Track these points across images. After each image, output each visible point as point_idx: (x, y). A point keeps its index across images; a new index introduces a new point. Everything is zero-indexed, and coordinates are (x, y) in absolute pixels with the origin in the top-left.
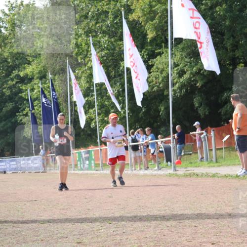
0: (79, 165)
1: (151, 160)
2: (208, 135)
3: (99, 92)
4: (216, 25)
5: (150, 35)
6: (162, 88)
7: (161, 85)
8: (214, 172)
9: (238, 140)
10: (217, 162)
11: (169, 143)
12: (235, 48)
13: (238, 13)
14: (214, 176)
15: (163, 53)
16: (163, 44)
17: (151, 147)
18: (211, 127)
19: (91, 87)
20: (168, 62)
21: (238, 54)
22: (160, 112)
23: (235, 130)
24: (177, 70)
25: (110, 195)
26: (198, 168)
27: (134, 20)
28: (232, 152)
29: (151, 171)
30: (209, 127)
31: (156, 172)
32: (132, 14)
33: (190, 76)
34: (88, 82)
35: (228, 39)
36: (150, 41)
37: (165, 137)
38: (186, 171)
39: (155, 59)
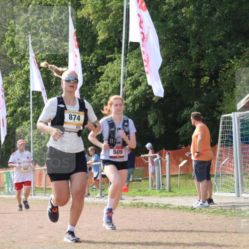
0: (6, 188)
2: (163, 159)
3: (36, 102)
4: (179, 29)
5: (102, 37)
8: (166, 203)
9: (196, 166)
10: (170, 191)
12: (200, 58)
13: (207, 17)
14: (166, 207)
15: (115, 59)
16: (116, 49)
17: (94, 170)
18: (167, 149)
19: (26, 95)
20: (121, 70)
21: (203, 65)
23: (194, 154)
24: (131, 80)
25: (41, 225)
26: (148, 197)
27: (83, 18)
28: (188, 180)
29: (93, 199)
30: (164, 150)
31: (97, 200)
32: (81, 9)
33: (145, 89)
34: (23, 88)
35: (193, 47)
36: (101, 43)
38: (134, 200)
39: (105, 66)
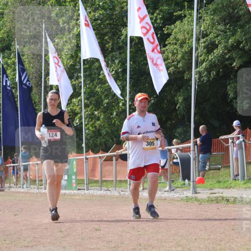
1: (161, 176)
2: (247, 141)
6: (181, 69)
7: (180, 65)
11: (187, 152)
15: (185, 16)
16: (186, 4)
19: (76, 65)
20: (192, 30)
22: (176, 105)
24: (204, 42)
25: (97, 227)
26: (229, 190)
31: (166, 194)
33: (223, 52)
34: (72, 57)
37: (182, 142)
38: (211, 194)
39: (173, 26)
